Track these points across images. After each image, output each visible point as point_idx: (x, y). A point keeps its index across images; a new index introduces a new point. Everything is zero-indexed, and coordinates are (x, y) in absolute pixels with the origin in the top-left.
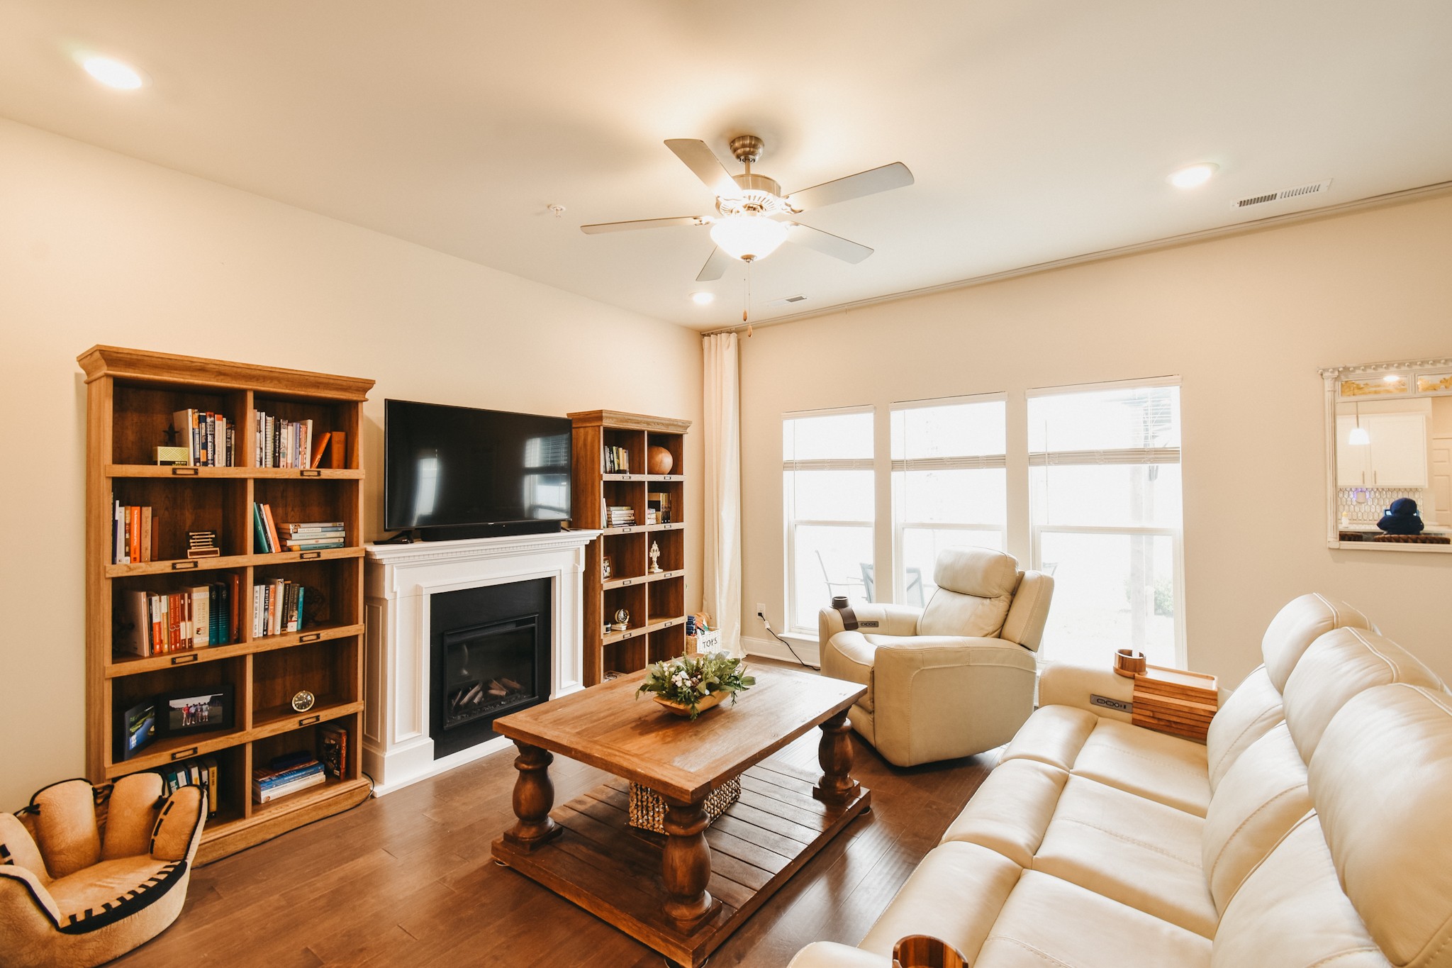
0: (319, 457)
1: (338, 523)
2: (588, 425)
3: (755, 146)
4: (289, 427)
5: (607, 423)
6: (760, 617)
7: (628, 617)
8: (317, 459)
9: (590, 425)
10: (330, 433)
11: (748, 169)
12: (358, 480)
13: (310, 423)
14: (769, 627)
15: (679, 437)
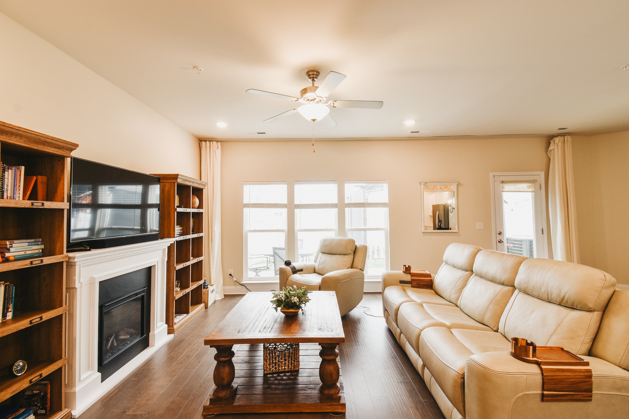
0: (29, 193)
1: (38, 239)
2: (166, 181)
3: (317, 75)
4: (10, 170)
5: (179, 181)
6: (231, 276)
7: (179, 283)
8: (28, 194)
9: (168, 181)
10: (36, 176)
11: (313, 84)
12: (64, 209)
13: (23, 168)
14: (235, 280)
15: (201, 190)
